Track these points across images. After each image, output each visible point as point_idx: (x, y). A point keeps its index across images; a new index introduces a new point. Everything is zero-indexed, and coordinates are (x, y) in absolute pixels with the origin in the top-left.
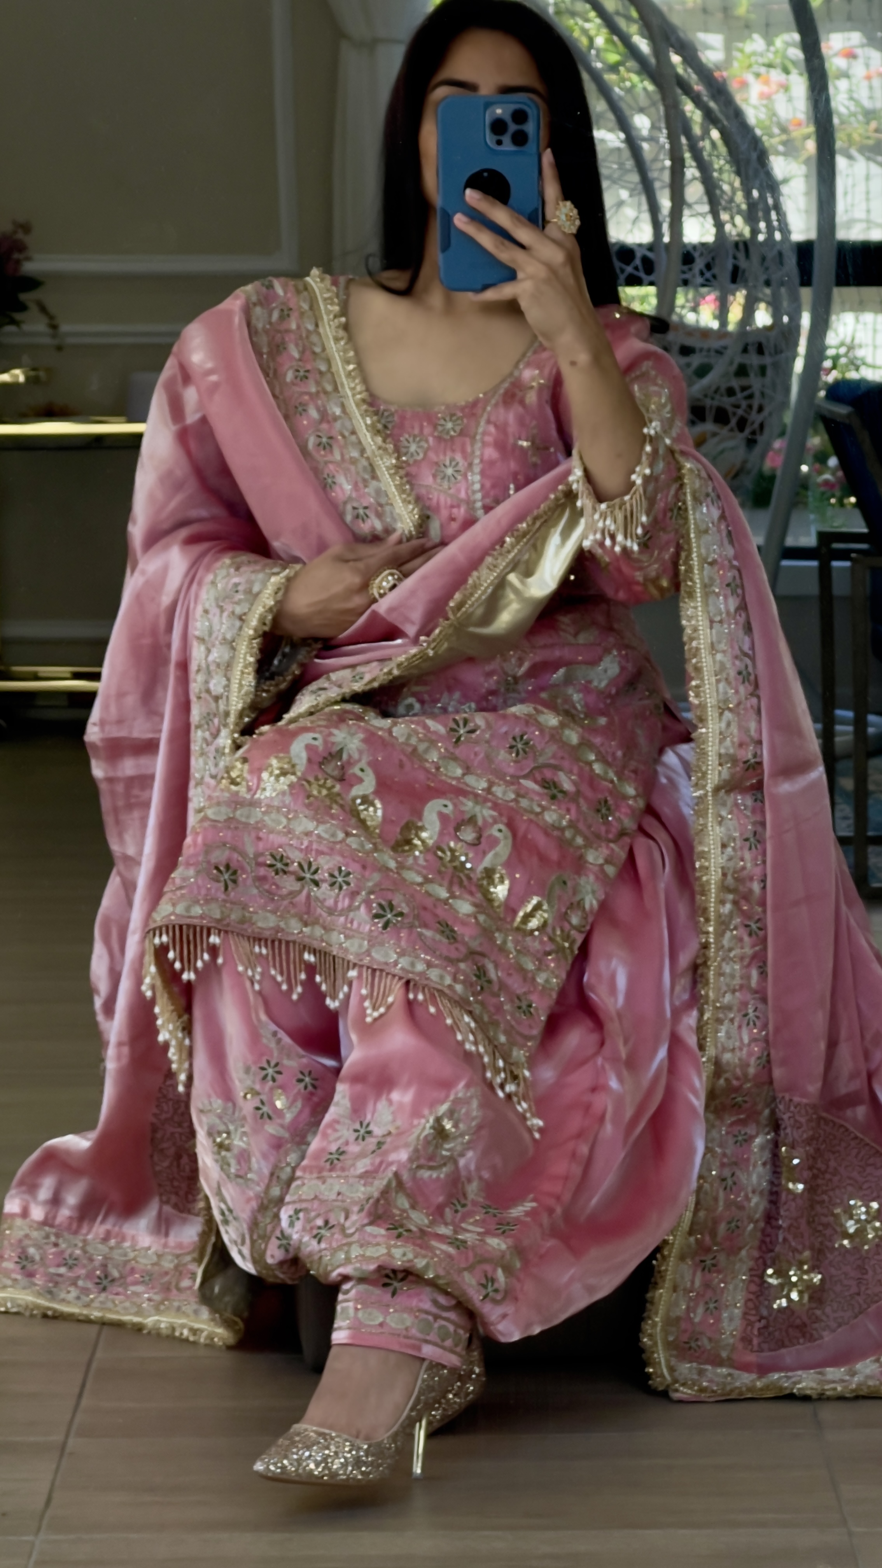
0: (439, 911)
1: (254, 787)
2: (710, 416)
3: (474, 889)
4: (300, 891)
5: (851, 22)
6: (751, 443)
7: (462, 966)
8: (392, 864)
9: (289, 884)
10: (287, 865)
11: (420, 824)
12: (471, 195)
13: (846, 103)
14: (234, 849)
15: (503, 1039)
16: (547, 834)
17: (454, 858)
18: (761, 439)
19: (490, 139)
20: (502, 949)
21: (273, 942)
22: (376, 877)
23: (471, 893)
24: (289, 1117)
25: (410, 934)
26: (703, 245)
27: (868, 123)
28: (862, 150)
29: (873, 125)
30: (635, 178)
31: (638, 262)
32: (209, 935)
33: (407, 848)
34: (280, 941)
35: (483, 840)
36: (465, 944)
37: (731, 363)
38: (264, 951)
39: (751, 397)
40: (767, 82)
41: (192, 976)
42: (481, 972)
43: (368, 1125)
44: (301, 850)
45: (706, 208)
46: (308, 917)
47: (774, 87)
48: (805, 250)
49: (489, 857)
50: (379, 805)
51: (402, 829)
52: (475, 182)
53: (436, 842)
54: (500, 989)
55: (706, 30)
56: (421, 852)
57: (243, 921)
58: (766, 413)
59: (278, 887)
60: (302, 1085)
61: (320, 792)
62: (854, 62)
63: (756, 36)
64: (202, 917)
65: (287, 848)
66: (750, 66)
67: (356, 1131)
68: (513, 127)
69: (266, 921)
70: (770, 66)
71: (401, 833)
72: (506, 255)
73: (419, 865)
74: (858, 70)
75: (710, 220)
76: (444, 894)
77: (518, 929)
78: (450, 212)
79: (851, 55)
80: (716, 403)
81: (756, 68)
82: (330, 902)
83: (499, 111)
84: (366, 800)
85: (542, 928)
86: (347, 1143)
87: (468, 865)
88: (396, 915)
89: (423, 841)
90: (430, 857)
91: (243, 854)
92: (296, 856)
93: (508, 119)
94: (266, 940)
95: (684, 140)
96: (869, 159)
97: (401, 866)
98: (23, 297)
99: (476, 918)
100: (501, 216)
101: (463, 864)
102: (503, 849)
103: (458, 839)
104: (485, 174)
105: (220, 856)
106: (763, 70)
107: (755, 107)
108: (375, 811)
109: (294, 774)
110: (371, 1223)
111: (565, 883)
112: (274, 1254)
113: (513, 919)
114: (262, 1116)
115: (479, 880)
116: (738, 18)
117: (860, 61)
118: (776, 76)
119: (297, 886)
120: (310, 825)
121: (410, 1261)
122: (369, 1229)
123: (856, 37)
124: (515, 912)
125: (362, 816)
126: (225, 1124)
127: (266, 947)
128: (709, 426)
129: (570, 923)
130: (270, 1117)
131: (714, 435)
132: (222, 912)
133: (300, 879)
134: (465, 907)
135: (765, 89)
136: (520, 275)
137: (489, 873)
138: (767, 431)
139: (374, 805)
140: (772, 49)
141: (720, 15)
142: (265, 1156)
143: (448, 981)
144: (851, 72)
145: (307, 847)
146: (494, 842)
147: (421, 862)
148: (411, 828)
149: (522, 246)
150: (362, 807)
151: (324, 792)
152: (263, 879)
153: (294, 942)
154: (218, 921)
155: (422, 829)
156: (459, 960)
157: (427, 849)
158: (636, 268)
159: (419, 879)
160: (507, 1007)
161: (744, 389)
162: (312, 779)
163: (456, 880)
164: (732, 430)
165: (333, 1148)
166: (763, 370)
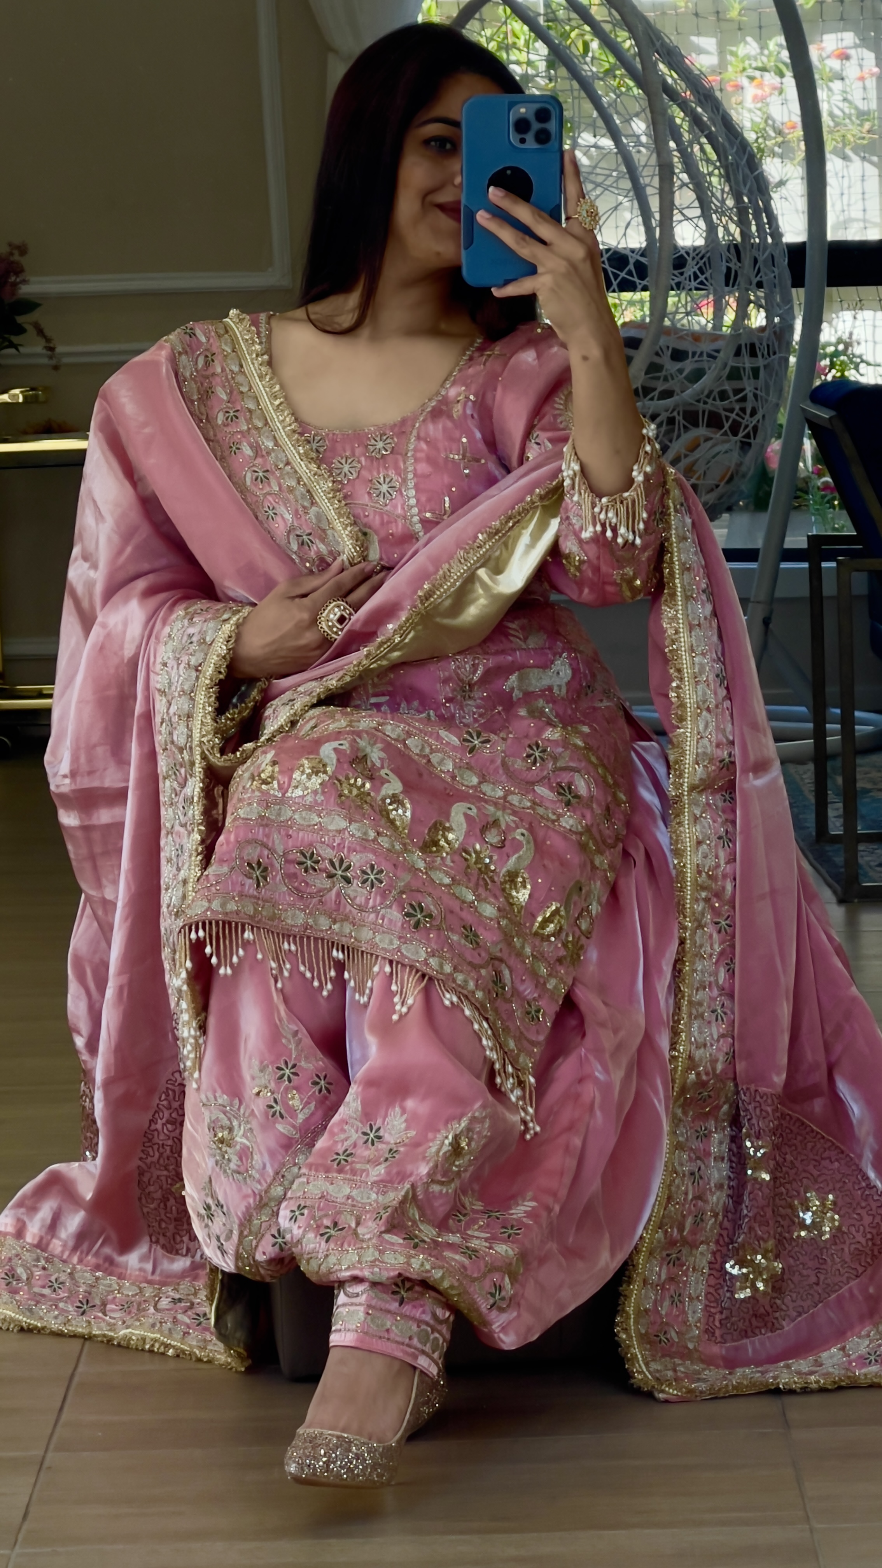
0: (464, 914)
1: (286, 785)
2: (703, 420)
3: (498, 893)
4: (331, 889)
5: (843, 22)
6: (745, 446)
7: (483, 972)
8: (421, 865)
9: (320, 881)
10: (317, 862)
11: (447, 825)
12: (495, 194)
13: (841, 105)
14: (264, 845)
15: (512, 1044)
16: (565, 838)
17: (479, 860)
18: (755, 443)
19: (514, 138)
20: (520, 955)
21: (301, 938)
22: (406, 877)
23: (496, 897)
24: (301, 1117)
25: (439, 936)
26: (695, 249)
27: (861, 125)
28: (855, 150)
29: (867, 126)
30: (627, 184)
31: (631, 267)
32: (243, 931)
33: (434, 849)
34: (309, 938)
35: (507, 843)
36: (487, 950)
37: (725, 365)
38: (293, 948)
39: (744, 399)
40: (760, 86)
41: (229, 971)
42: (498, 978)
43: (379, 1129)
44: (333, 848)
45: (698, 212)
46: (337, 914)
47: (767, 90)
48: (797, 252)
49: (513, 859)
50: (408, 806)
51: (430, 830)
52: (498, 180)
53: (461, 844)
54: (512, 996)
55: (699, 34)
56: (447, 854)
57: (273, 918)
58: (759, 416)
59: (307, 884)
60: (317, 1088)
61: (350, 792)
62: (847, 64)
63: (749, 39)
64: (237, 913)
65: (318, 846)
66: (744, 69)
67: (365, 1134)
68: (536, 126)
69: (296, 919)
70: (763, 69)
71: (428, 834)
72: (526, 250)
73: (446, 866)
74: (851, 70)
75: (702, 224)
76: (470, 897)
77: (536, 934)
78: (474, 210)
79: (845, 57)
80: (708, 407)
81: (750, 72)
82: (360, 900)
83: (523, 110)
84: (395, 799)
85: (557, 933)
86: (355, 1145)
87: (493, 868)
88: (425, 917)
89: (448, 842)
90: (457, 858)
91: (272, 851)
92: (328, 853)
93: (532, 118)
94: (295, 937)
95: (672, 144)
96: (864, 159)
97: (430, 867)
98: (20, 319)
99: (499, 923)
100: (523, 212)
101: (487, 866)
102: (526, 853)
103: (484, 841)
104: (509, 172)
105: (252, 853)
106: (757, 74)
107: (750, 111)
108: (405, 812)
109: (325, 772)
110: (387, 1231)
111: (581, 889)
112: (264, 1251)
113: (532, 925)
114: (274, 1115)
115: (502, 883)
116: (731, 20)
117: (854, 61)
118: (770, 79)
119: (327, 883)
120: (343, 824)
121: (428, 1271)
122: (387, 1236)
123: (849, 38)
124: (534, 917)
125: (391, 817)
126: (229, 1119)
127: (295, 944)
128: (702, 431)
129: (580, 928)
130: (282, 1117)
131: (707, 439)
132: (255, 910)
133: (331, 876)
134: (489, 910)
135: (759, 92)
136: (540, 270)
137: (512, 877)
138: (760, 434)
139: (403, 806)
140: (766, 52)
141: (713, 18)
142: (272, 1154)
143: (471, 985)
144: (844, 74)
145: (339, 845)
146: (517, 846)
147: (448, 861)
148: (439, 827)
149: (543, 242)
150: (391, 807)
151: (355, 792)
152: (293, 876)
153: (323, 939)
154: (252, 917)
155: (450, 829)
156: (482, 967)
157: (453, 852)
158: (630, 273)
159: (447, 881)
160: (518, 1014)
161: (737, 392)
162: (342, 778)
163: (481, 882)
164: (725, 434)
165: (340, 1149)
166: (756, 372)
